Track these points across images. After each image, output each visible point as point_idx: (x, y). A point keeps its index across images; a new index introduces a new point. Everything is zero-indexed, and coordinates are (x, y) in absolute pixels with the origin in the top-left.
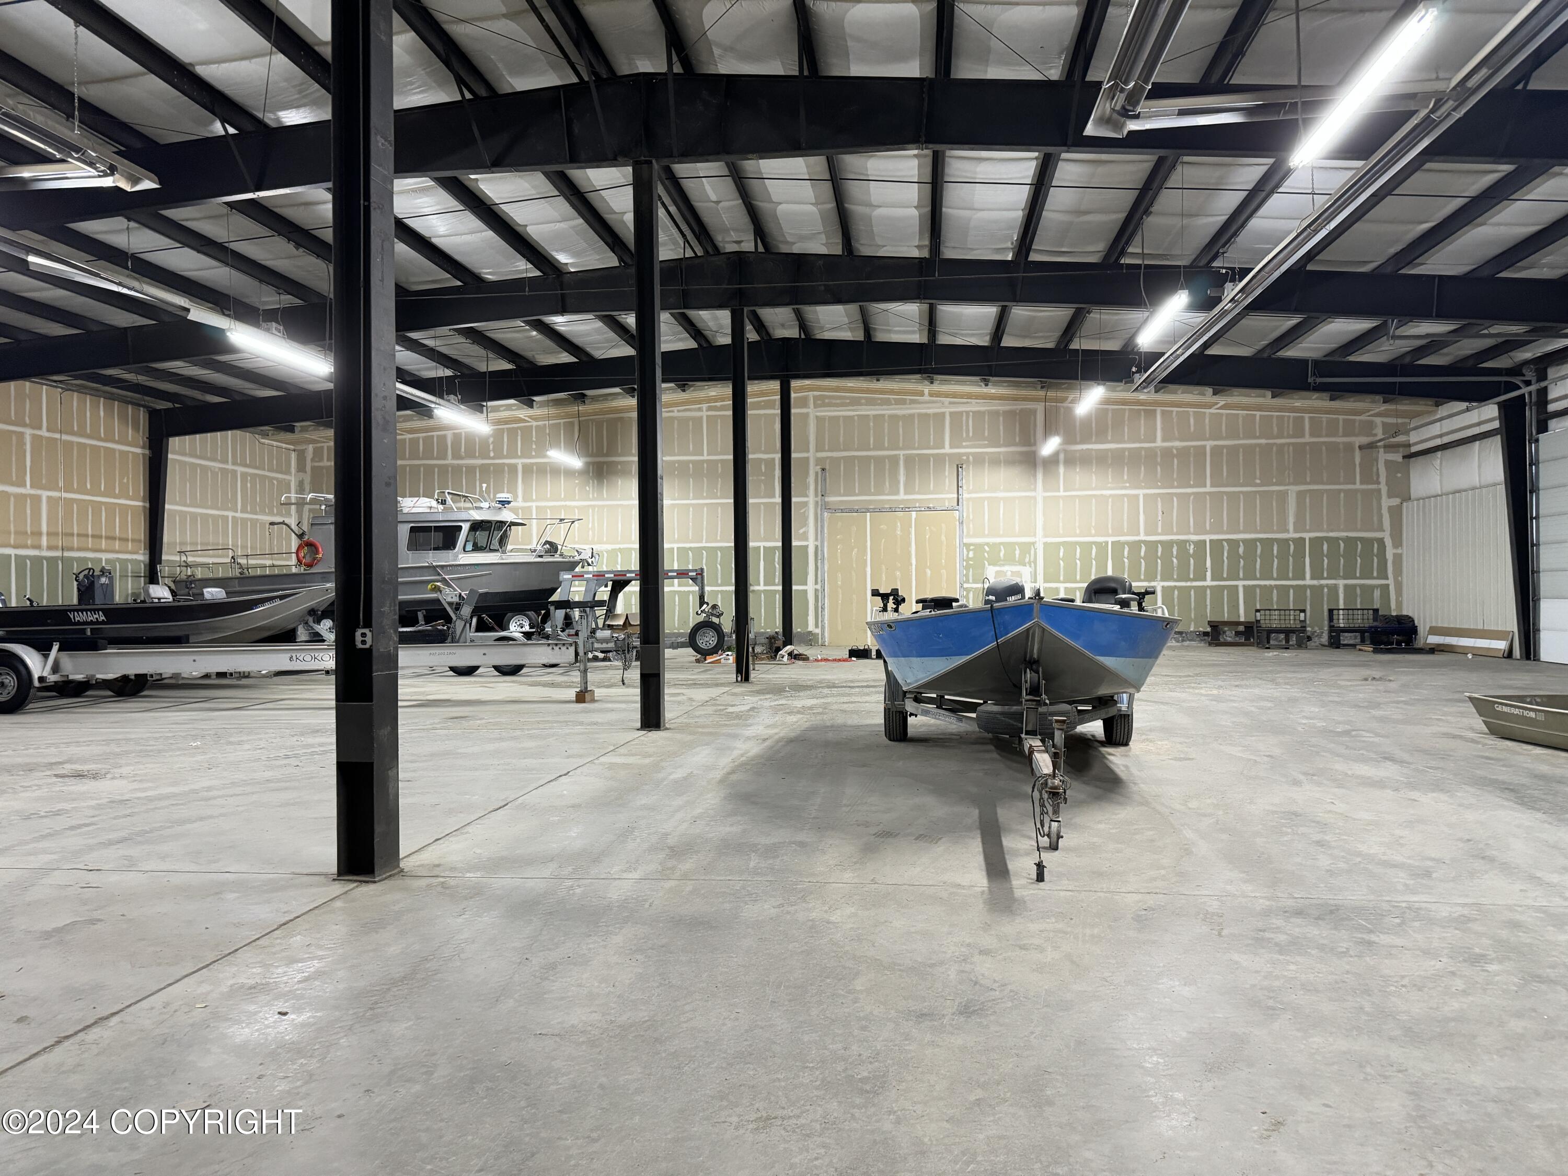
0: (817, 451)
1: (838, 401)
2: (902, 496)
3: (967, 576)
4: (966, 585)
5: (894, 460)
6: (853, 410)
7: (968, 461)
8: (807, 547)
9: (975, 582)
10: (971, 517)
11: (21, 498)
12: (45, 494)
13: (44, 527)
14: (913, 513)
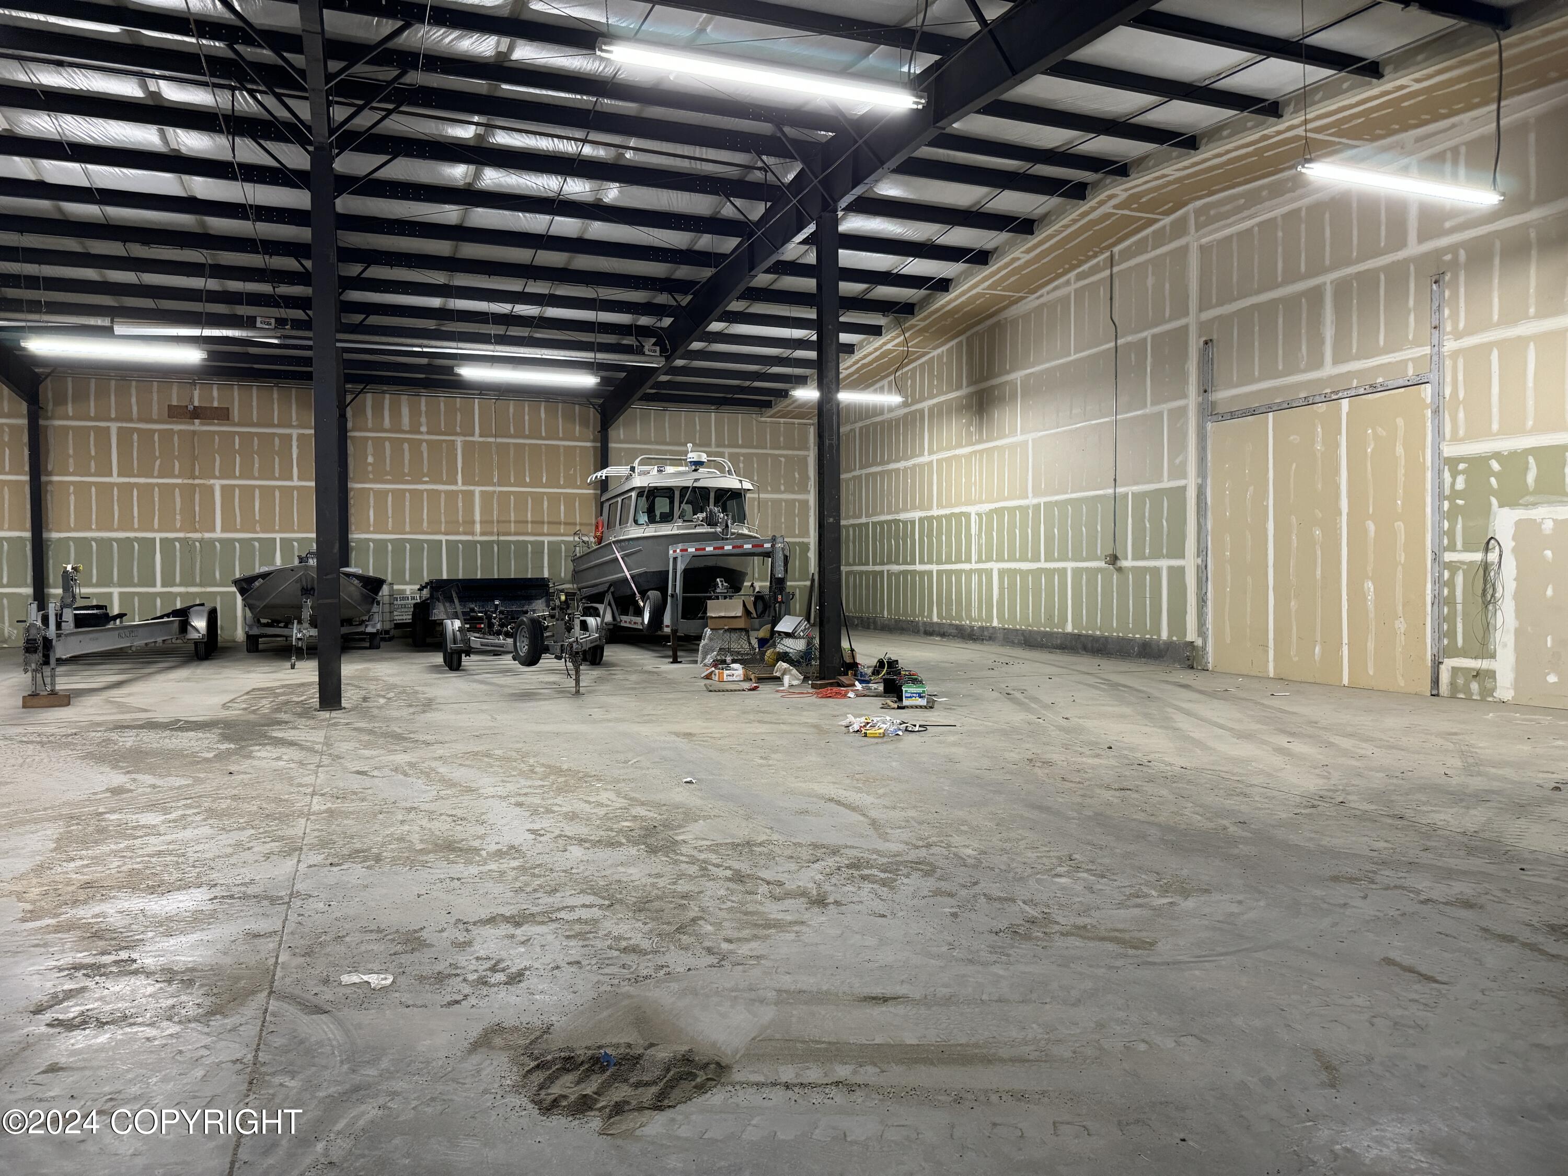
0: (1201, 310)
1: (1228, 207)
2: (1329, 370)
3: (1451, 533)
4: (1448, 557)
5: (1316, 295)
6: (1250, 217)
7: (1455, 262)
8: (1184, 488)
9: (1467, 548)
10: (1461, 395)
11: (452, 495)
12: (477, 489)
13: (477, 518)
14: (1345, 403)
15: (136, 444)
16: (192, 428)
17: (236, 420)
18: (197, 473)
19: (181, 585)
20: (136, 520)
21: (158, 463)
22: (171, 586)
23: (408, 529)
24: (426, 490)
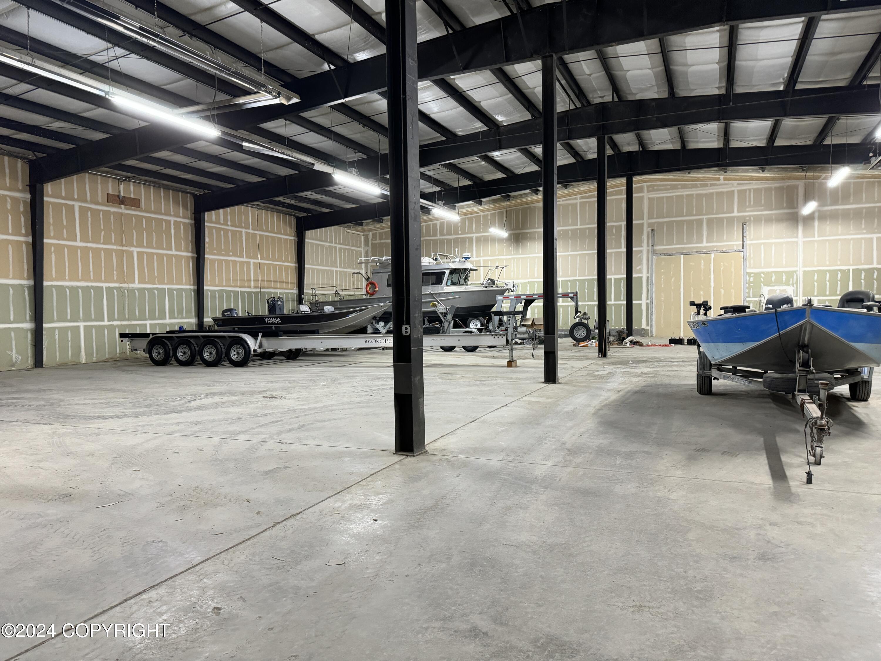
0: (649, 219)
1: (662, 188)
2: (705, 244)
3: (749, 293)
4: (748, 299)
5: (700, 222)
6: (673, 193)
7: (750, 220)
8: (642, 277)
9: (754, 297)
10: (752, 256)
11: (242, 263)
12: (252, 261)
13: (252, 278)
14: (713, 255)
15: (90, 219)
16: (120, 211)
17: (143, 207)
18: (124, 242)
19: (118, 320)
20: (92, 273)
21: (103, 233)
22: (113, 321)
23: (224, 284)
24: (231, 260)
